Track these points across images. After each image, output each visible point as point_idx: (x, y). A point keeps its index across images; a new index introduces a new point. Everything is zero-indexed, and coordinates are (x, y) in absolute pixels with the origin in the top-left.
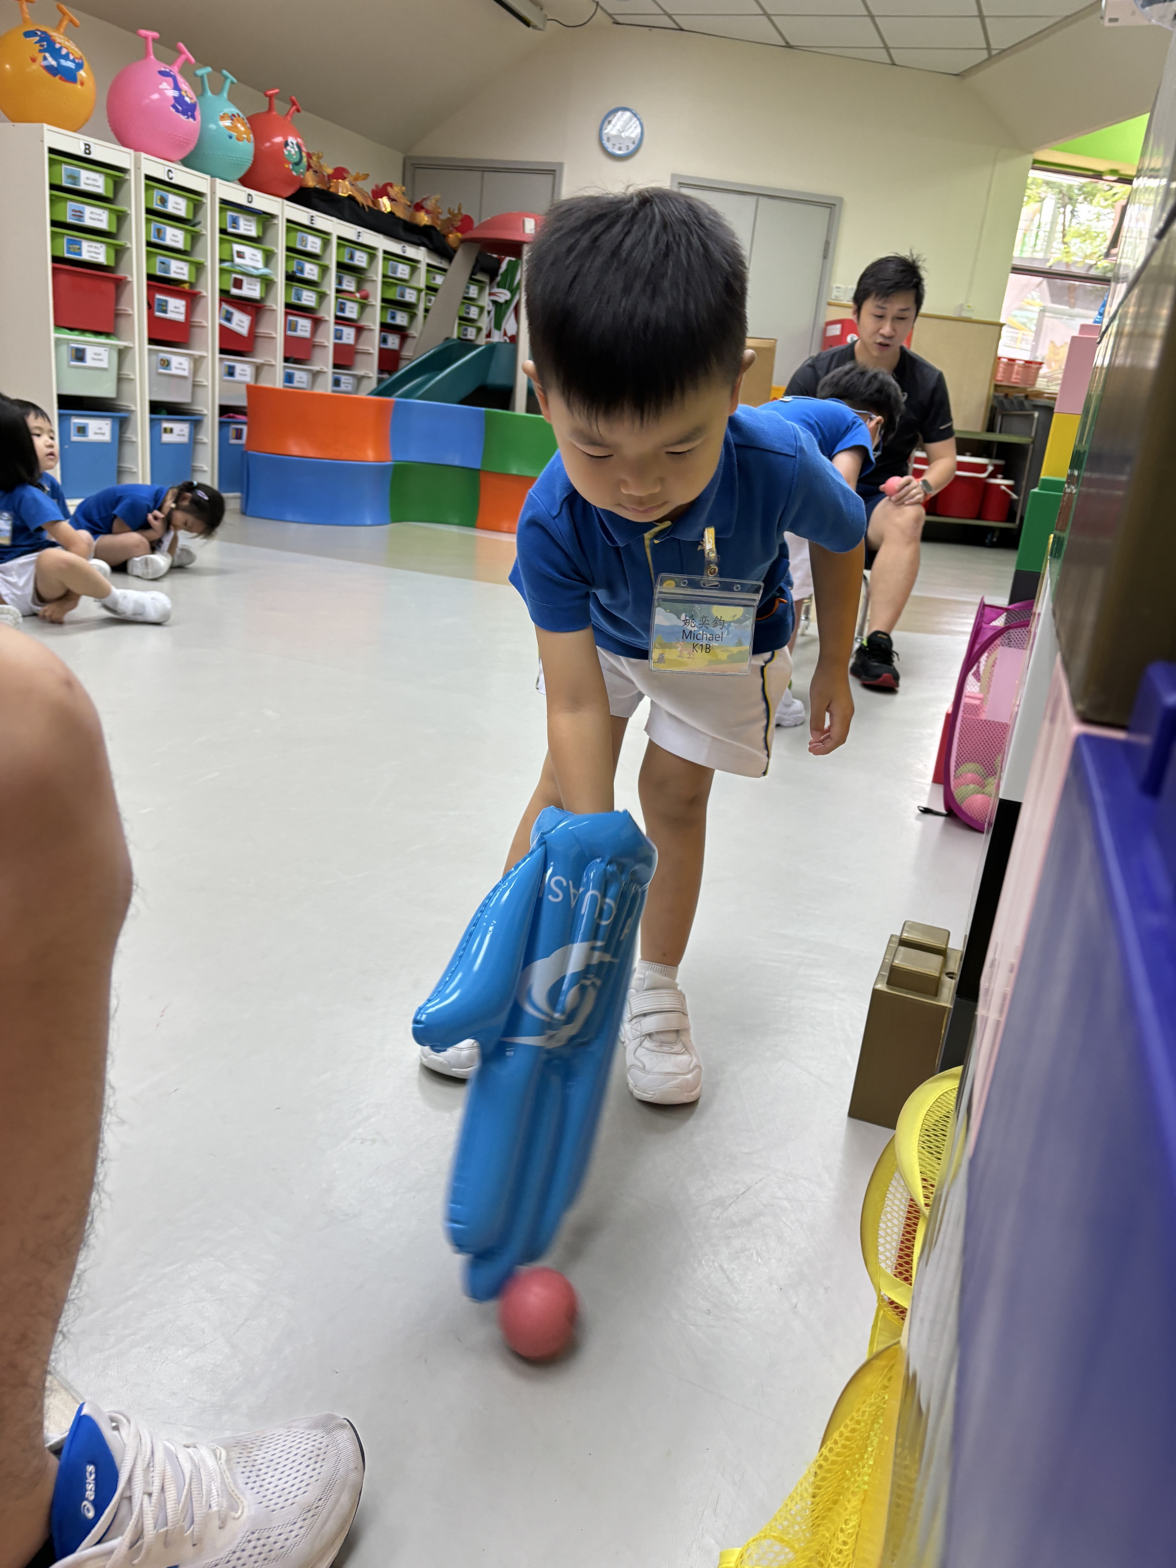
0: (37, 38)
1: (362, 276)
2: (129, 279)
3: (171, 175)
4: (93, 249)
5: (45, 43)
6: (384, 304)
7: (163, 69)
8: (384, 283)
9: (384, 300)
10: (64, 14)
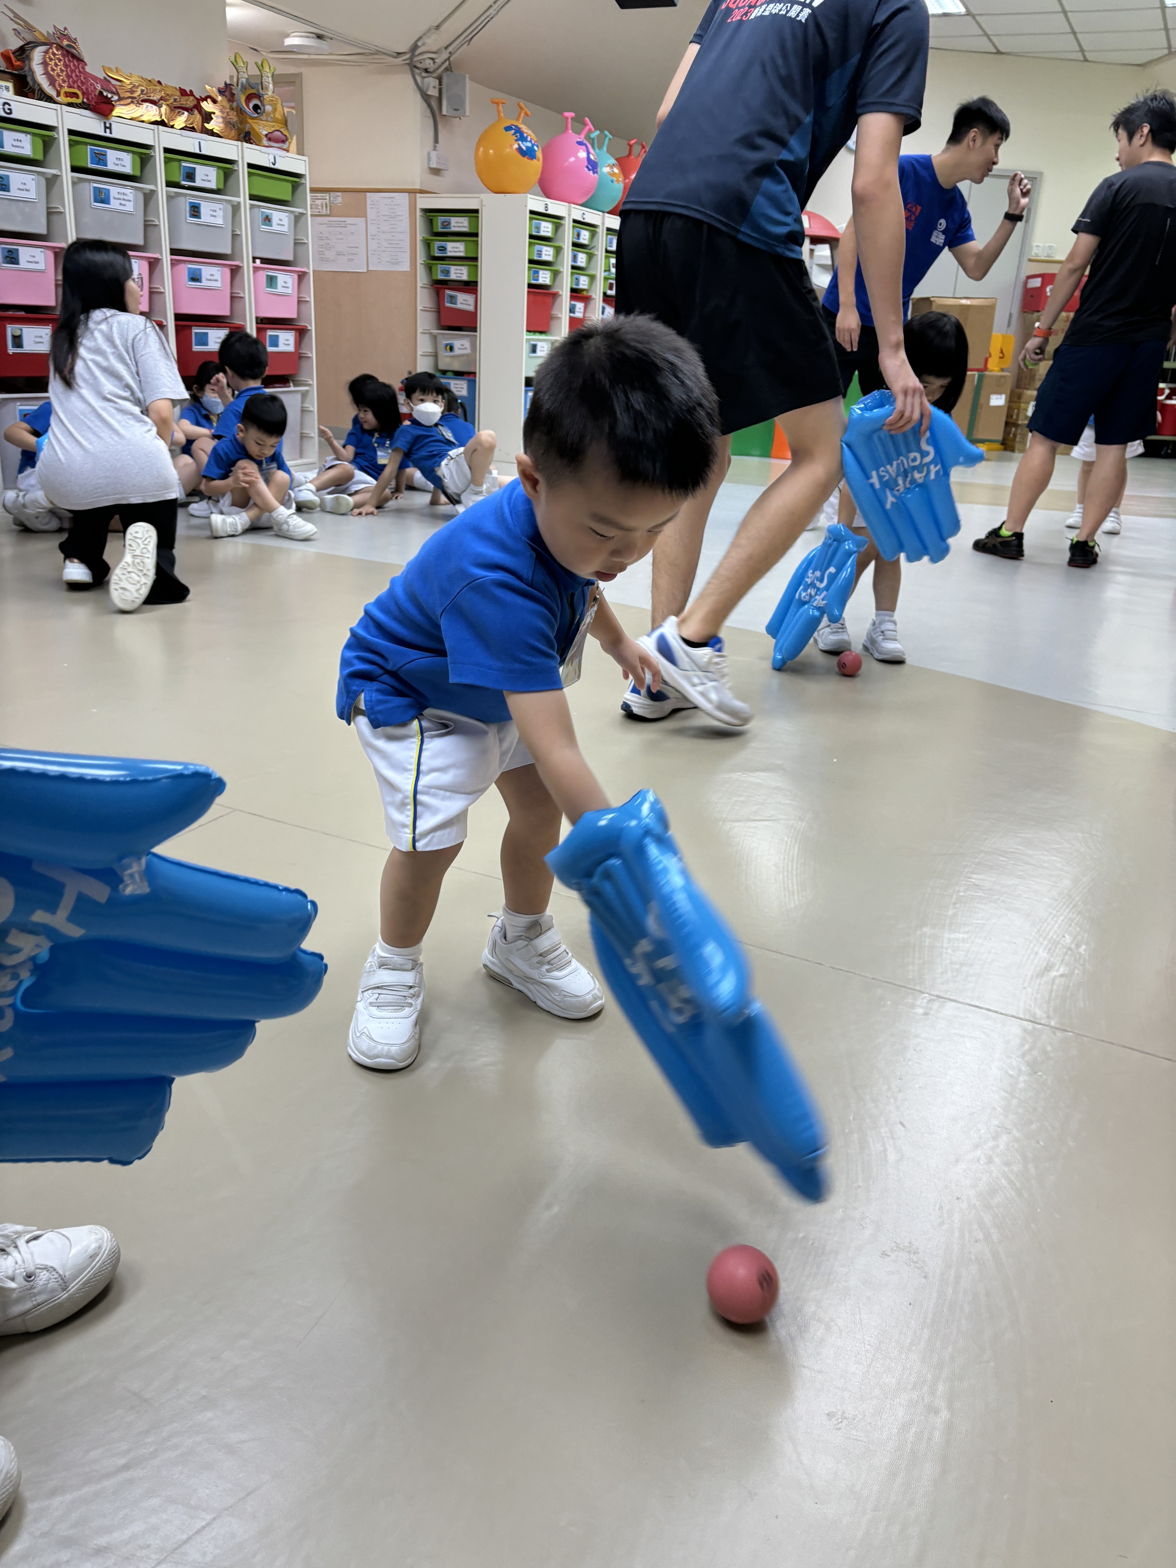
0: (513, 131)
2: (561, 293)
3: (584, 216)
4: (544, 276)
5: (518, 134)
7: (579, 140)
10: (521, 108)
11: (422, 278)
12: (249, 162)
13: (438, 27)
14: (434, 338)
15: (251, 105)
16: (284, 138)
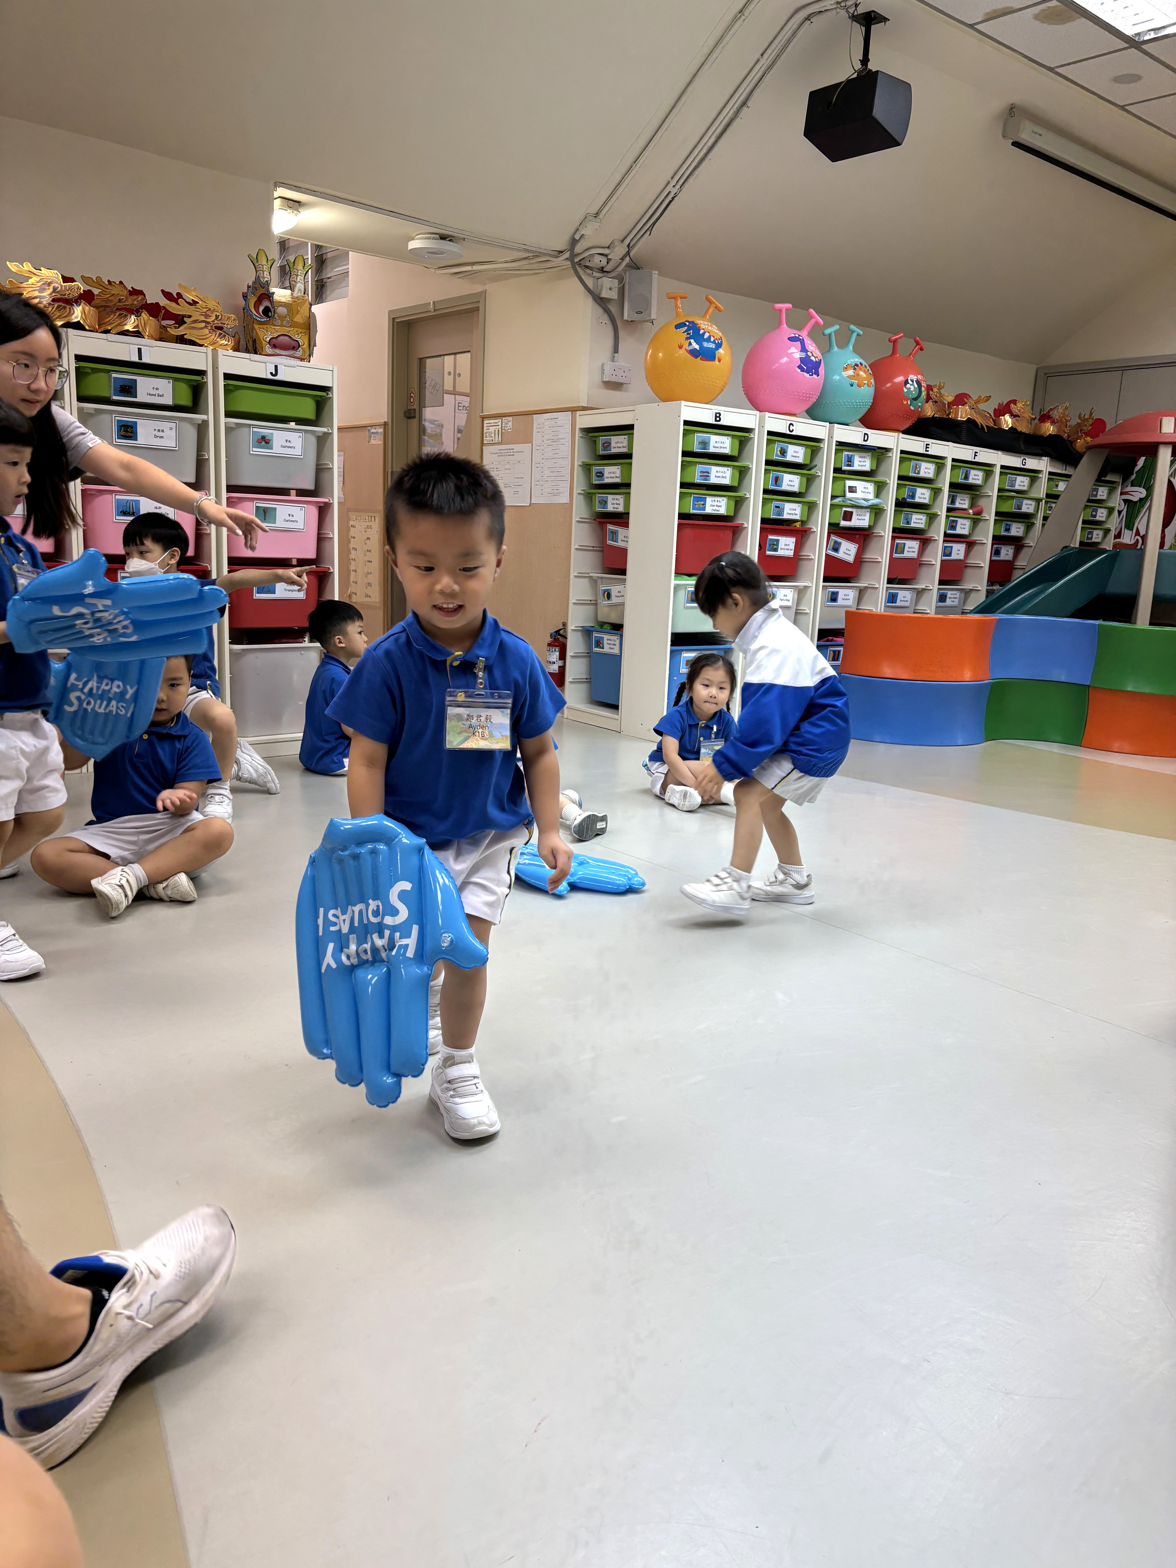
0: (685, 328)
1: (978, 493)
2: (743, 525)
4: (715, 503)
5: (691, 331)
6: (997, 518)
7: (793, 335)
8: (999, 497)
9: (998, 514)
10: (711, 302)
11: (580, 510)
12: (225, 372)
13: (597, 215)
14: (594, 582)
15: (261, 309)
16: (295, 344)
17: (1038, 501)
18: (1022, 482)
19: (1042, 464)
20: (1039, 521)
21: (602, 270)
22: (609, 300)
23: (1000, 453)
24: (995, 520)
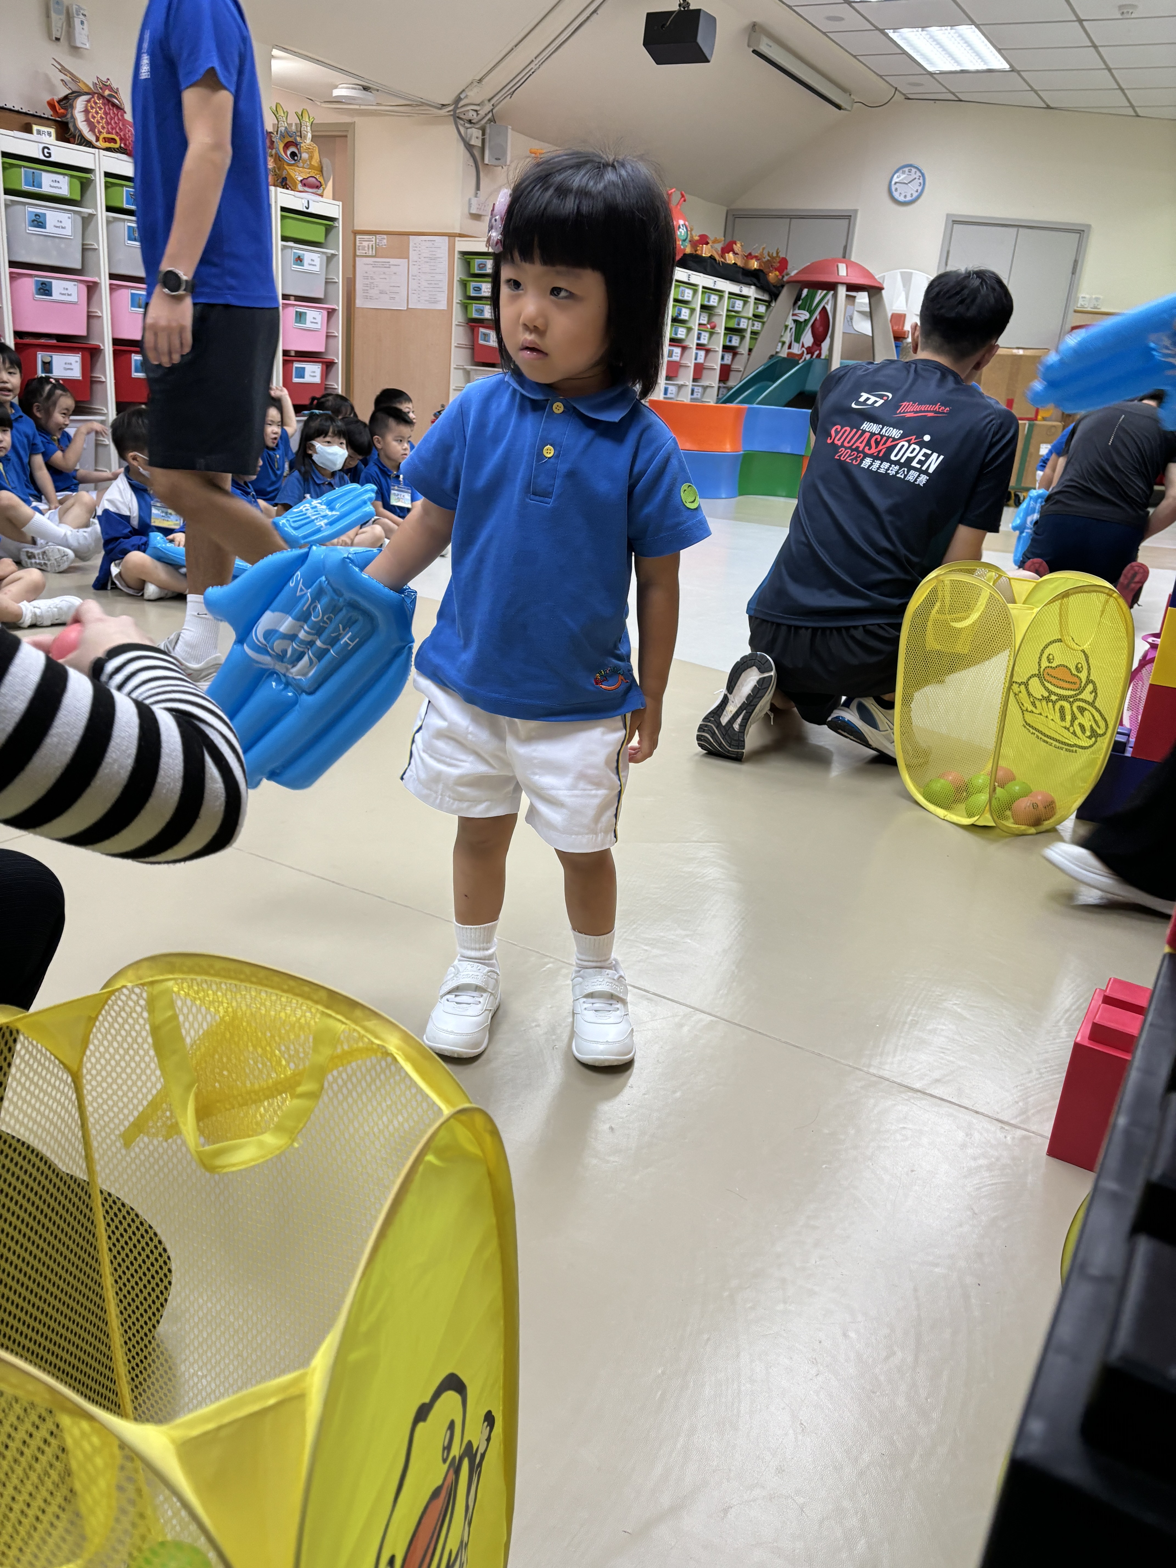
1: (714, 313)
6: (725, 332)
8: (727, 316)
9: (726, 329)
11: (457, 316)
12: (283, 206)
13: (480, 81)
14: (467, 373)
15: (289, 153)
16: (318, 184)
17: (749, 319)
18: (739, 305)
19: (750, 291)
20: (748, 335)
21: (470, 121)
22: (473, 146)
23: (728, 282)
24: (725, 334)
